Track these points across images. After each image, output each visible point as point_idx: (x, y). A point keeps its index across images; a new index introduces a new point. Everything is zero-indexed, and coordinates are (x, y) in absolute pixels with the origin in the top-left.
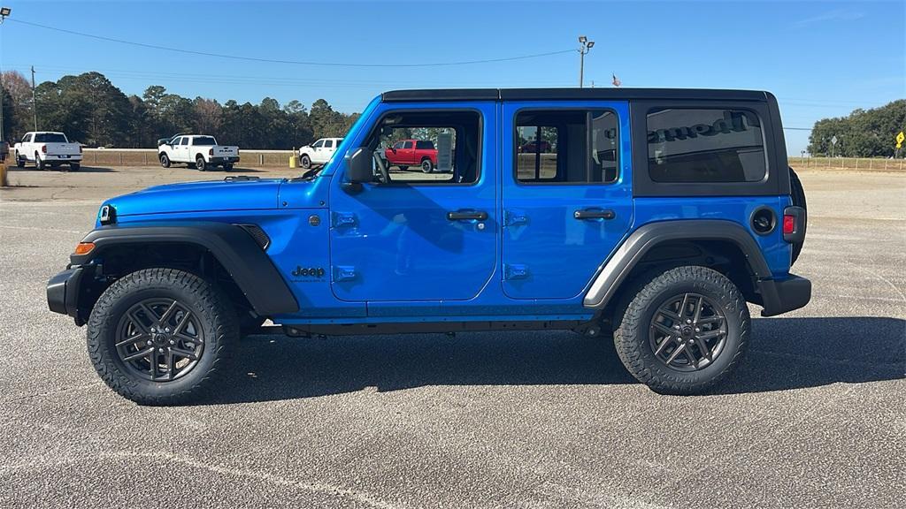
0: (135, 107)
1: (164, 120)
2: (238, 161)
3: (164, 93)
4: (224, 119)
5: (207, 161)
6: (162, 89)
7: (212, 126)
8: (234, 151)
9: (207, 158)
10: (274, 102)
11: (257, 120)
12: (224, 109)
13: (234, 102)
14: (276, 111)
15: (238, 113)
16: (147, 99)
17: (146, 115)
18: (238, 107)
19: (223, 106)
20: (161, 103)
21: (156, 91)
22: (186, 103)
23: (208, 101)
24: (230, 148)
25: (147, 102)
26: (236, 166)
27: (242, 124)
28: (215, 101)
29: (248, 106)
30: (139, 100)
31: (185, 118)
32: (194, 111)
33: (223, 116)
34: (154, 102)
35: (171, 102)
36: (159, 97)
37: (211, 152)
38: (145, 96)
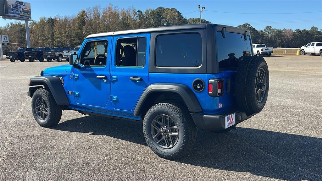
0: (260, 34)
1: (271, 38)
2: (272, 53)
3: (271, 28)
4: (294, 36)
5: (260, 53)
6: (271, 27)
7: (289, 39)
8: (271, 49)
9: (260, 52)
10: (316, 28)
11: (308, 36)
12: (294, 33)
13: (299, 29)
14: (317, 32)
15: (299, 34)
16: (265, 31)
17: (264, 37)
18: (300, 31)
19: (294, 31)
20: (270, 32)
21: (269, 28)
22: (280, 32)
23: (288, 30)
24: (269, 48)
25: (265, 32)
26: (272, 54)
27: (301, 38)
28: (291, 30)
29: (305, 30)
30: (262, 31)
31: (278, 37)
32: (282, 34)
33: (294, 35)
34: (267, 32)
35: (273, 31)
36: (269, 30)
37: (262, 50)
38: (265, 30)
